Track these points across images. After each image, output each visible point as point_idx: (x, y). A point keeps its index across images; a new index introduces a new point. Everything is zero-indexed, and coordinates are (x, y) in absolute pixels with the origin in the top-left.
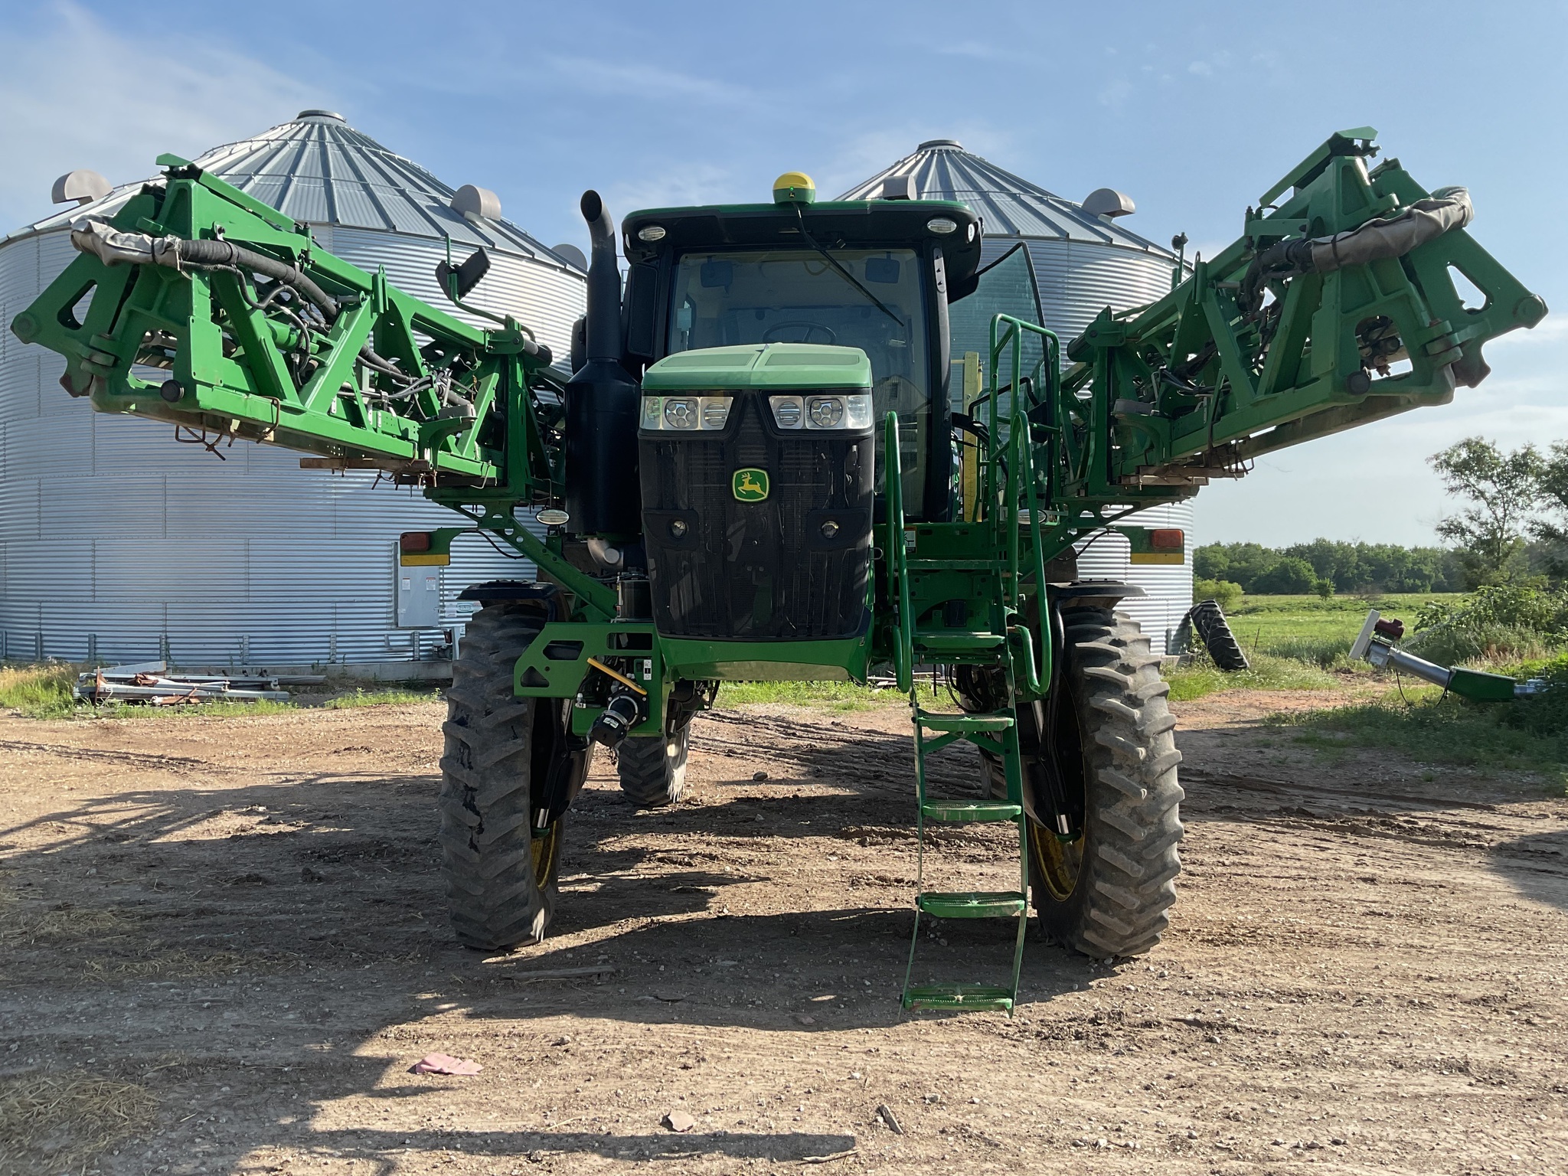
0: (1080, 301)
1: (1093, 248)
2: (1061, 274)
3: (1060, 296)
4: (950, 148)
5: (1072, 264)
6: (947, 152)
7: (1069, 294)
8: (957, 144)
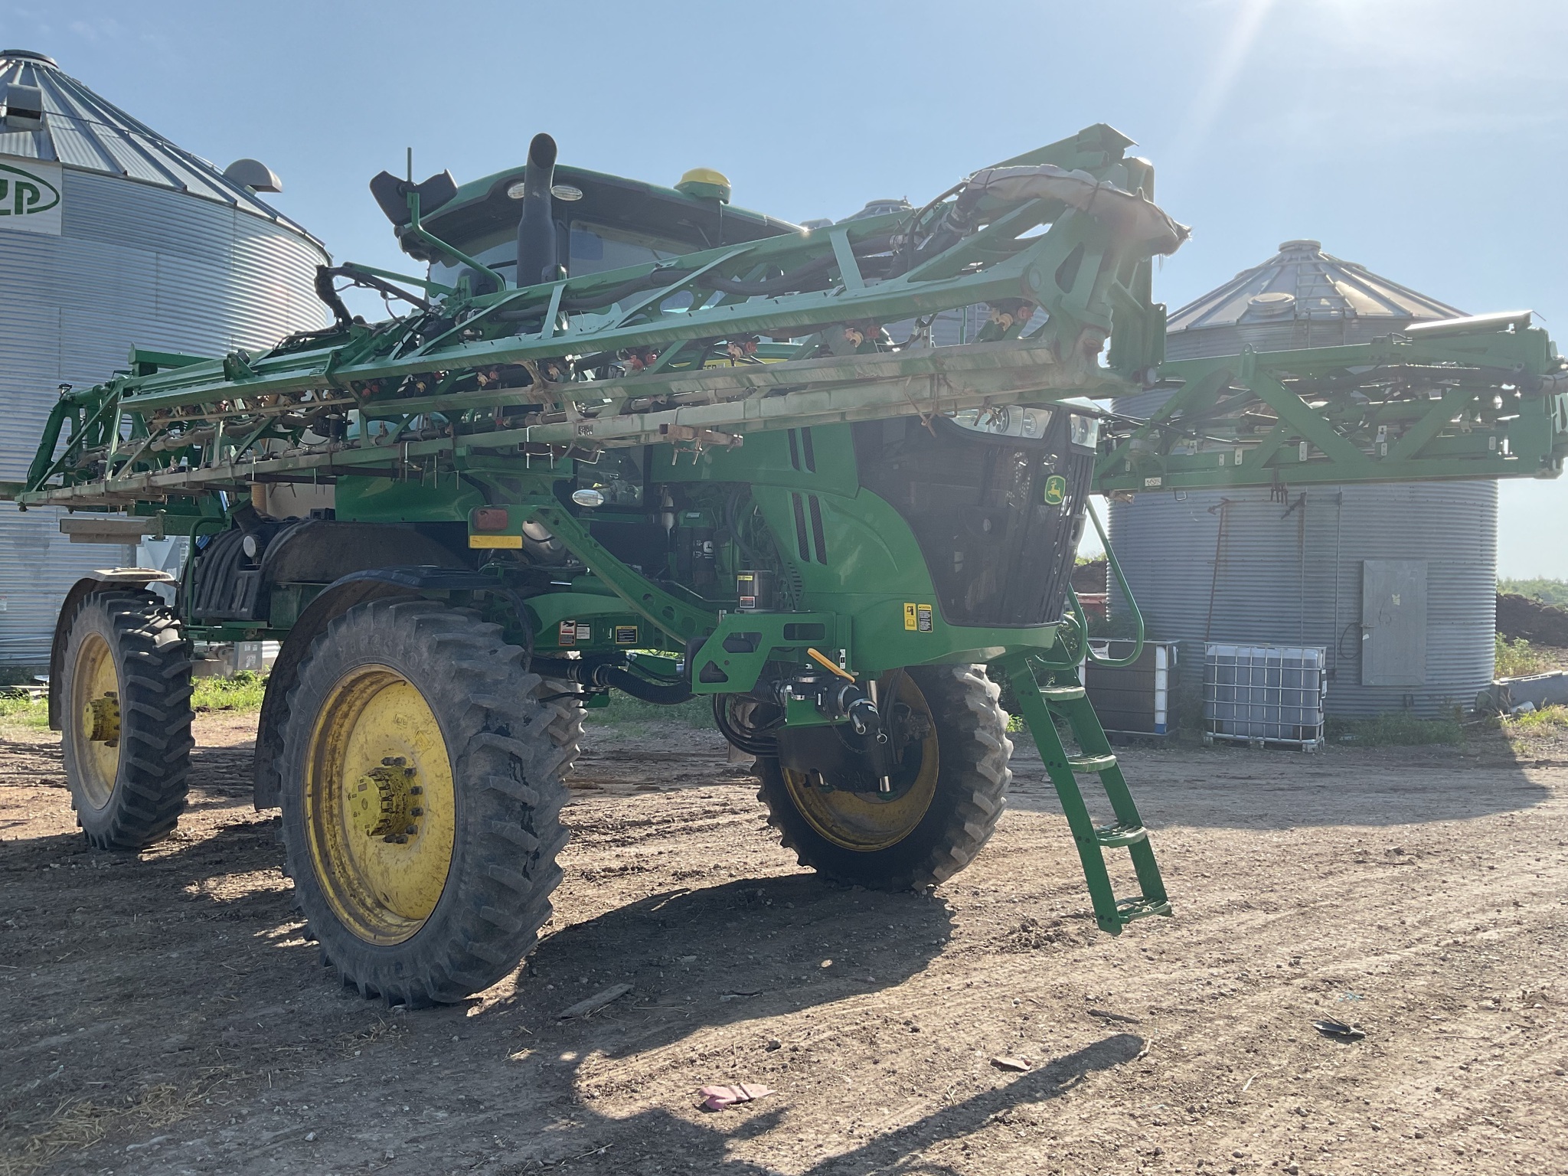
0: (246, 274)
1: (254, 220)
2: (228, 242)
3: (226, 266)
4: (41, 63)
5: (238, 233)
6: (38, 67)
7: (234, 265)
8: (53, 61)
